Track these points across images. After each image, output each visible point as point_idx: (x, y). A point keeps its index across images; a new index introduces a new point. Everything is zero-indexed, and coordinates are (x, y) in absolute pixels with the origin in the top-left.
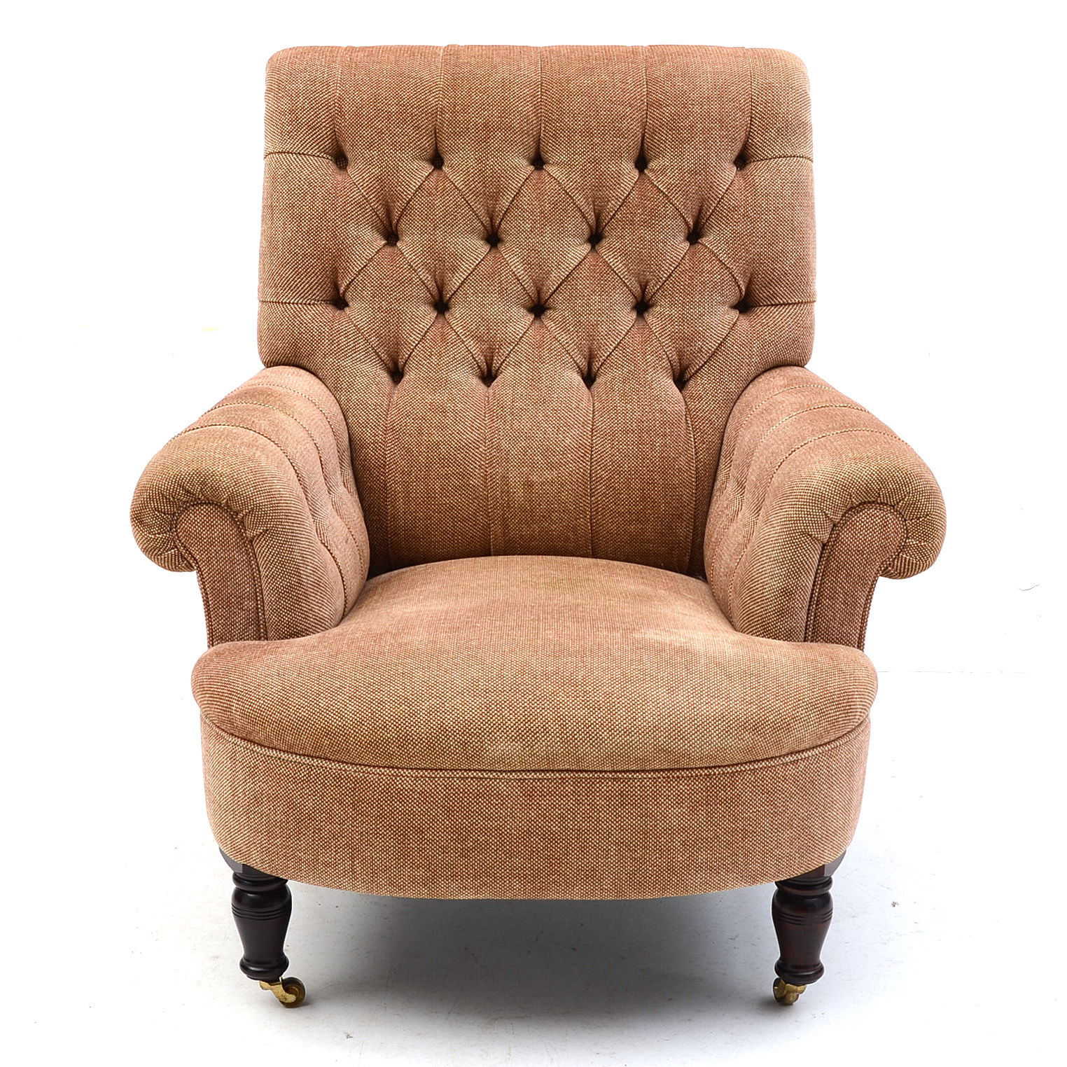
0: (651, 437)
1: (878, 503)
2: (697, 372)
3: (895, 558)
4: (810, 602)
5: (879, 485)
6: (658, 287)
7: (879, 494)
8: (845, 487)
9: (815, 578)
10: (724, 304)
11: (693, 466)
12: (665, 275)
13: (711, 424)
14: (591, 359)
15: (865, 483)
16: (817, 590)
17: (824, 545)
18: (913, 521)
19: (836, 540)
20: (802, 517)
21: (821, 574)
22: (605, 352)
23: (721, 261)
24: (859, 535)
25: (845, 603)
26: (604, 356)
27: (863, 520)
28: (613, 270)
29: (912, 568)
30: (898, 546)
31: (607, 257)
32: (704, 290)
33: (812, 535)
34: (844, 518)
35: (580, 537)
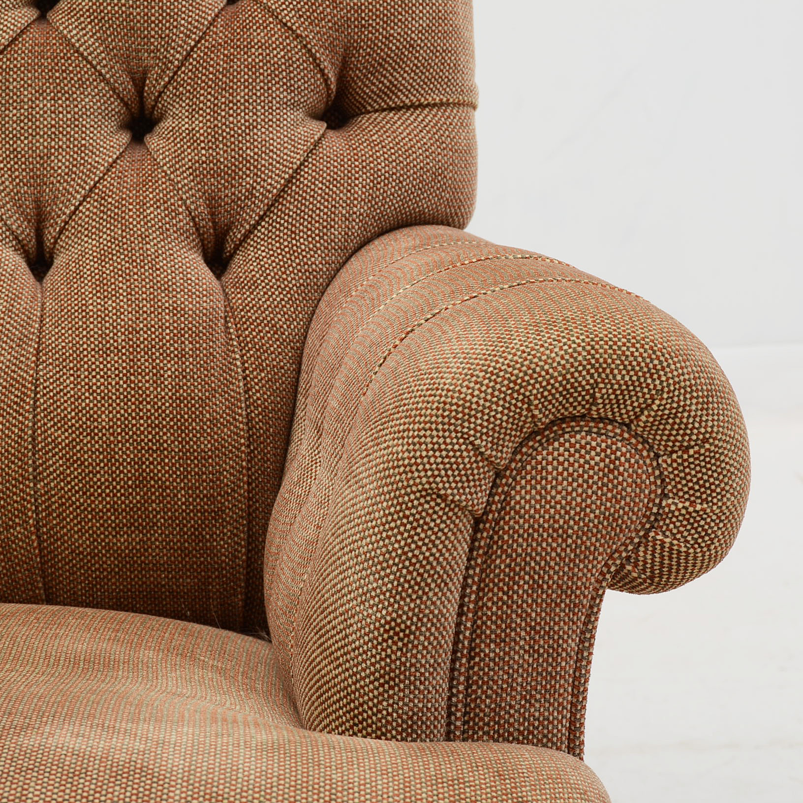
0: (154, 360)
1: (593, 420)
2: (246, 236)
3: (639, 543)
4: (454, 652)
5: (592, 376)
6: (167, 79)
7: (593, 396)
8: (515, 383)
9: (462, 597)
10: (295, 106)
11: (240, 415)
12: (178, 56)
13: (275, 333)
14: (39, 221)
15: (560, 374)
16: (469, 625)
17: (478, 522)
18: (674, 456)
19: (503, 508)
20: (421, 457)
21: (474, 588)
22: (67, 207)
23: (285, 24)
24: (553, 493)
25: (532, 650)
26: (64, 214)
27: (561, 459)
28: (77, 51)
29: (679, 564)
30: (644, 516)
31: (65, 28)
32: (254, 81)
33: (446, 495)
34: (518, 457)
35: (16, 564)
